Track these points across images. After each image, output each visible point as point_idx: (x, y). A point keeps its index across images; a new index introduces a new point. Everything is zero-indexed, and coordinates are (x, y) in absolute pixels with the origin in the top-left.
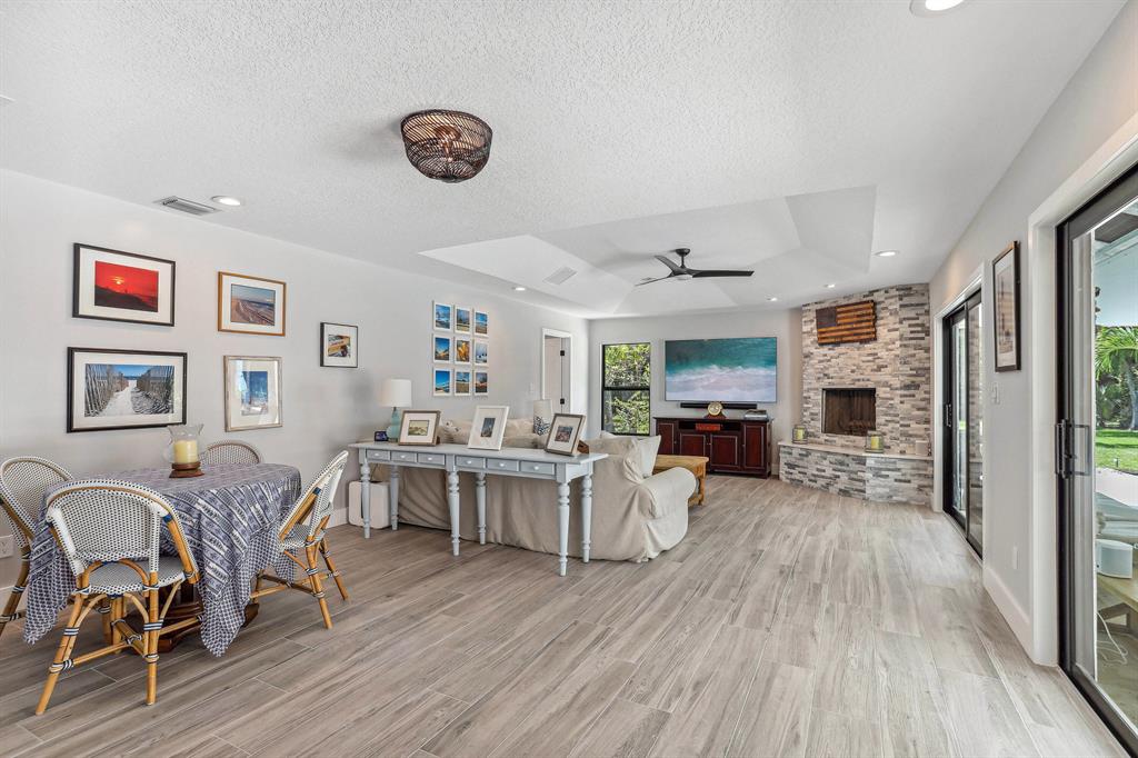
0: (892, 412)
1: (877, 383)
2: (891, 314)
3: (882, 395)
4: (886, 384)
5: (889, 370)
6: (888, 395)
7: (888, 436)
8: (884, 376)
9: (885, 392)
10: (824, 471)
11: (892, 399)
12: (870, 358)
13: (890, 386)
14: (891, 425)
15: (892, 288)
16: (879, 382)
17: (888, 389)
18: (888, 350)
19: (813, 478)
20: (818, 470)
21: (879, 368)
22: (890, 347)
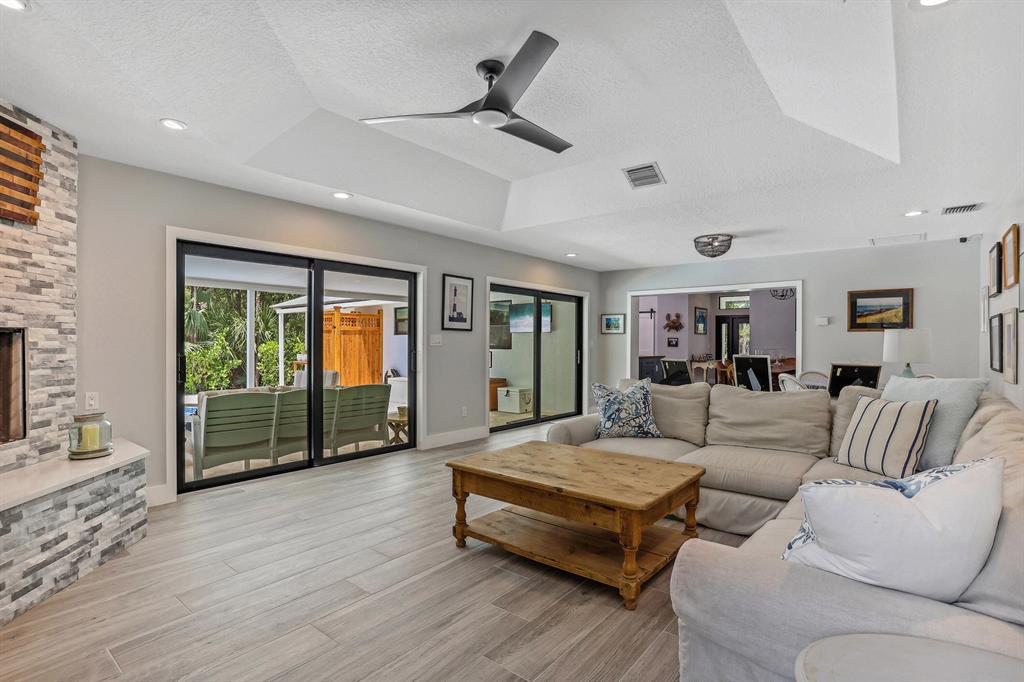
0: (62, 377)
1: (26, 316)
2: (63, 185)
3: (43, 344)
4: (50, 322)
5: (54, 293)
6: (56, 344)
7: (54, 426)
8: (45, 303)
9: (48, 338)
10: (64, 537)
11: (61, 351)
12: (14, 260)
13: (58, 326)
14: (60, 402)
15: (67, 135)
16: (36, 316)
17: (54, 332)
18: (53, 253)
19: (29, 580)
20: (44, 547)
21: (36, 287)
22: (57, 248)
